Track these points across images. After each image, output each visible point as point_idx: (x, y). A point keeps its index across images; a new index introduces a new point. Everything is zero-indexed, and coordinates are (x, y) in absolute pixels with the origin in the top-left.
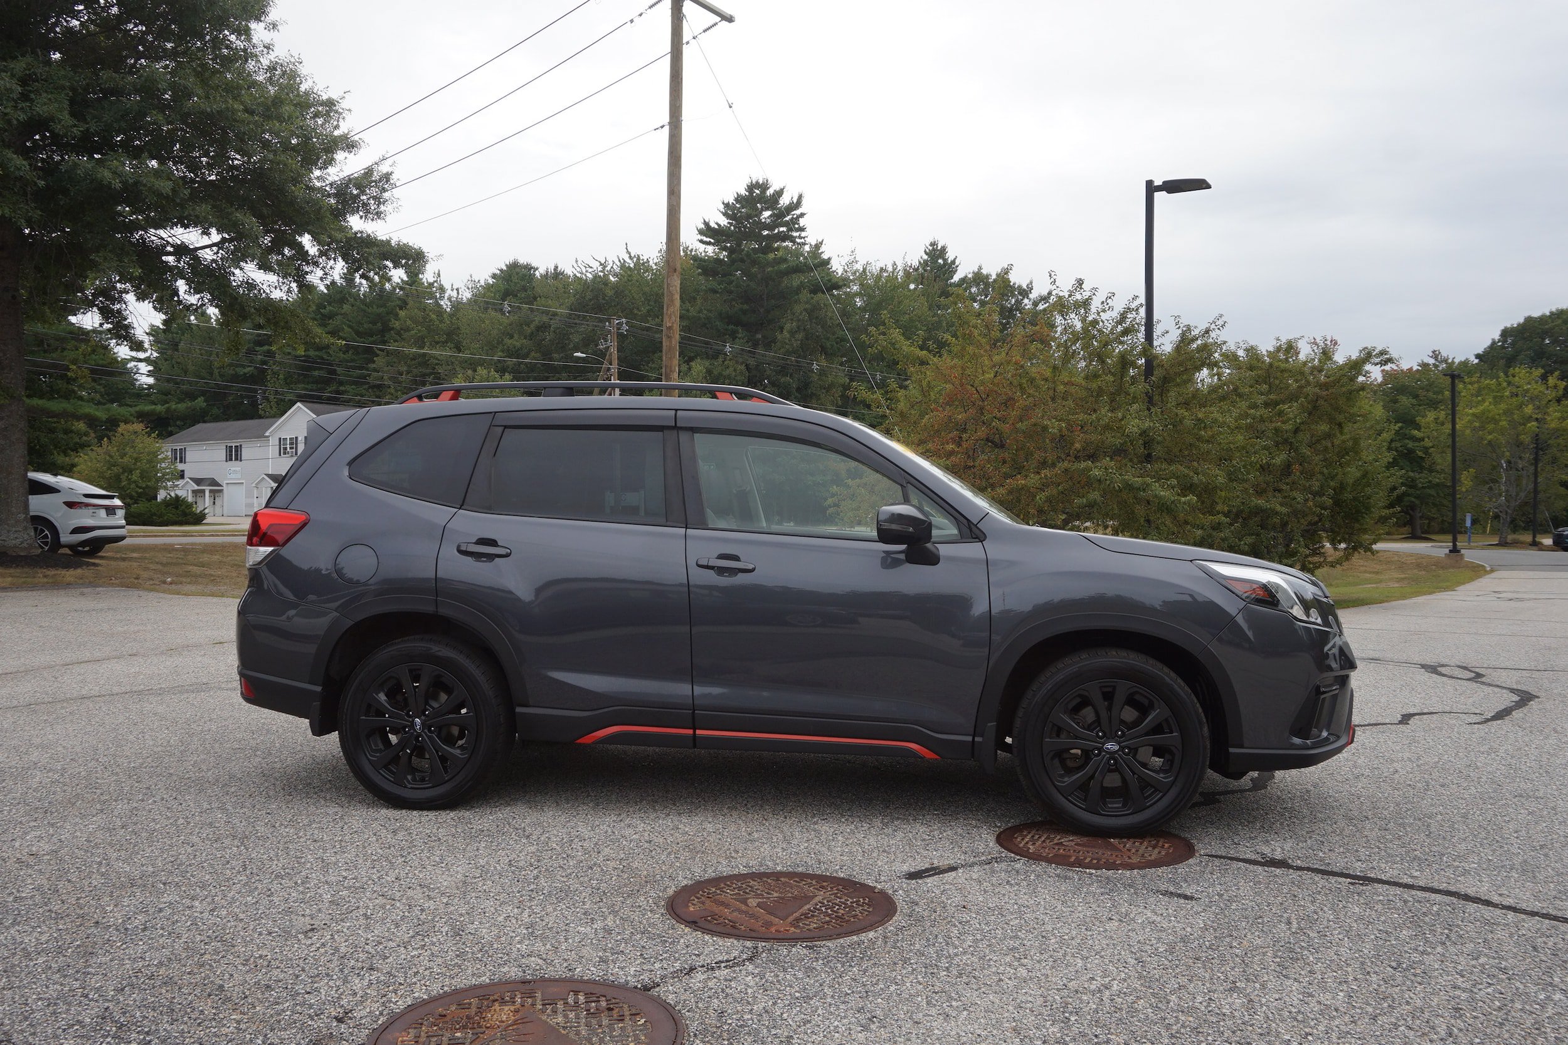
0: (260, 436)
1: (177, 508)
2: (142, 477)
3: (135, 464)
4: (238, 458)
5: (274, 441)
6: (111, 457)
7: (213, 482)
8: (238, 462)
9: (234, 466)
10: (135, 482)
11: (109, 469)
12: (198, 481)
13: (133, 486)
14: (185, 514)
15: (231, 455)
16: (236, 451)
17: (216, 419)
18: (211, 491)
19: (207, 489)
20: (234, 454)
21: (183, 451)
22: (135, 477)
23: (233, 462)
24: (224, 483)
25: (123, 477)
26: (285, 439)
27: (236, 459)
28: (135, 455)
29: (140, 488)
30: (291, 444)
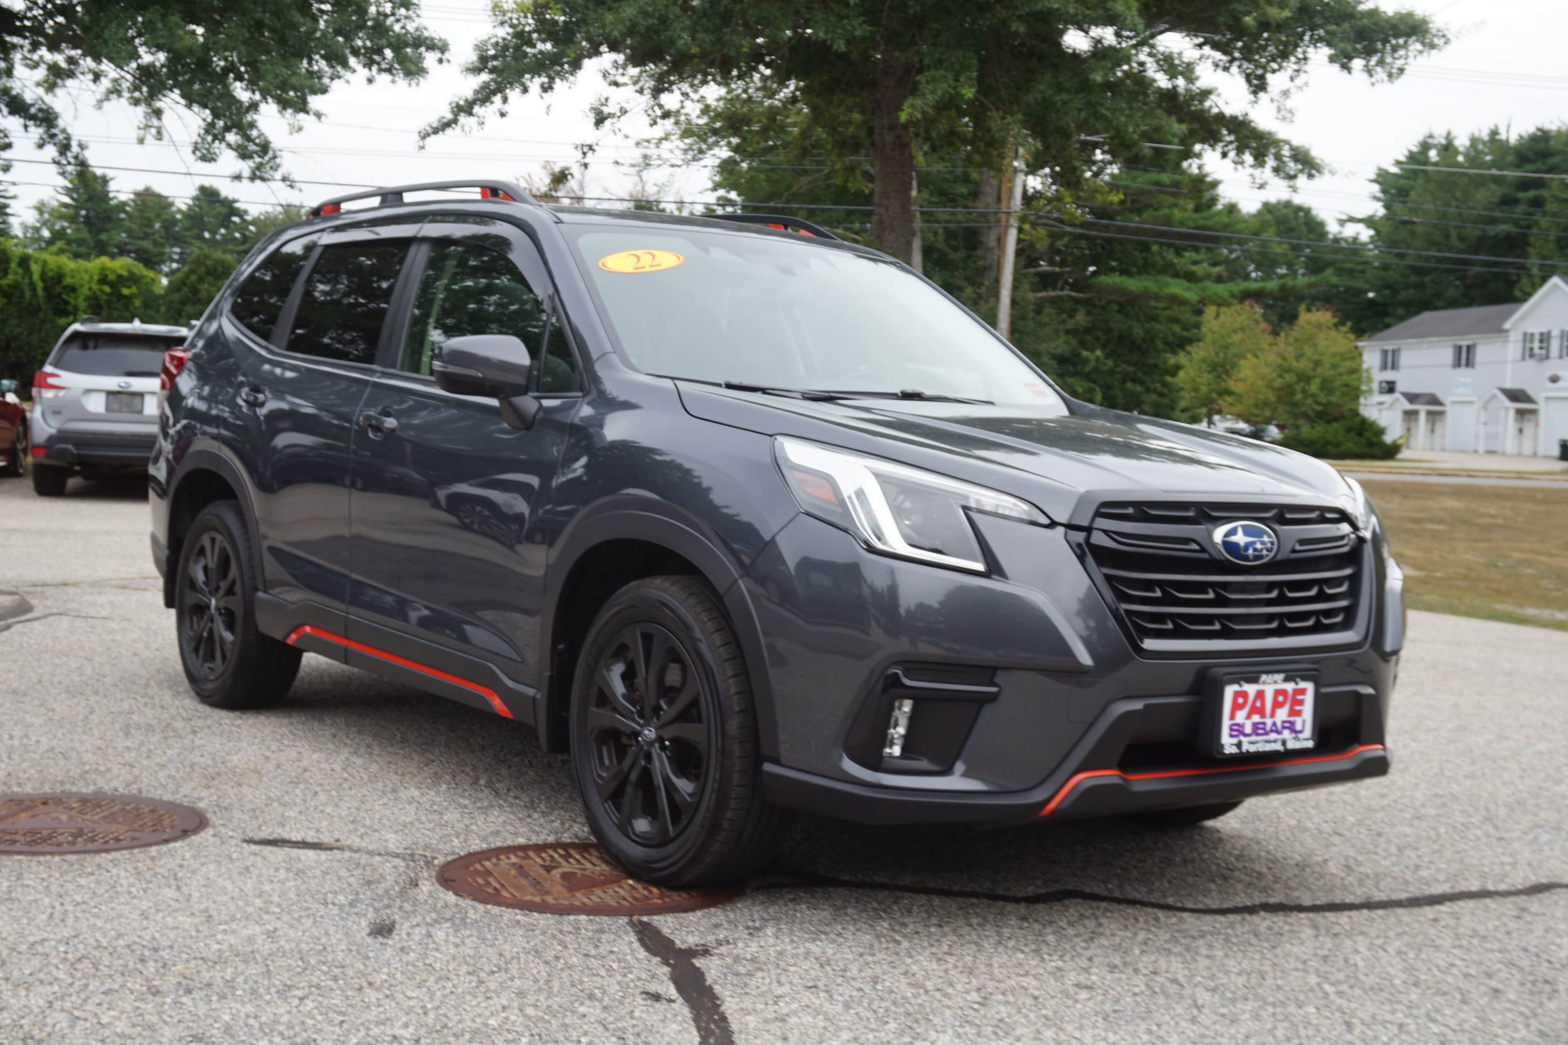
0: (1497, 330)
1: (1360, 434)
2: (1323, 387)
3: (1314, 369)
4: (1469, 363)
5: (1515, 337)
6: (1284, 359)
7: (1433, 400)
8: (1468, 371)
9: (1464, 375)
10: (1313, 396)
11: (1280, 376)
12: (1412, 398)
13: (1309, 401)
14: (1371, 444)
15: (1459, 359)
16: (1468, 352)
17: (1452, 304)
18: (1429, 413)
19: (1423, 409)
20: (1464, 358)
21: (1395, 353)
22: (1314, 387)
23: (1463, 370)
24: (1447, 399)
25: (1298, 388)
26: (1532, 335)
27: (1467, 365)
28: (1316, 357)
29: (1319, 404)
30: (1541, 341)
